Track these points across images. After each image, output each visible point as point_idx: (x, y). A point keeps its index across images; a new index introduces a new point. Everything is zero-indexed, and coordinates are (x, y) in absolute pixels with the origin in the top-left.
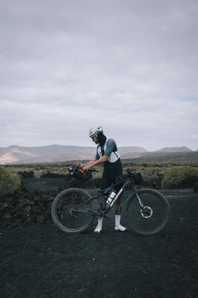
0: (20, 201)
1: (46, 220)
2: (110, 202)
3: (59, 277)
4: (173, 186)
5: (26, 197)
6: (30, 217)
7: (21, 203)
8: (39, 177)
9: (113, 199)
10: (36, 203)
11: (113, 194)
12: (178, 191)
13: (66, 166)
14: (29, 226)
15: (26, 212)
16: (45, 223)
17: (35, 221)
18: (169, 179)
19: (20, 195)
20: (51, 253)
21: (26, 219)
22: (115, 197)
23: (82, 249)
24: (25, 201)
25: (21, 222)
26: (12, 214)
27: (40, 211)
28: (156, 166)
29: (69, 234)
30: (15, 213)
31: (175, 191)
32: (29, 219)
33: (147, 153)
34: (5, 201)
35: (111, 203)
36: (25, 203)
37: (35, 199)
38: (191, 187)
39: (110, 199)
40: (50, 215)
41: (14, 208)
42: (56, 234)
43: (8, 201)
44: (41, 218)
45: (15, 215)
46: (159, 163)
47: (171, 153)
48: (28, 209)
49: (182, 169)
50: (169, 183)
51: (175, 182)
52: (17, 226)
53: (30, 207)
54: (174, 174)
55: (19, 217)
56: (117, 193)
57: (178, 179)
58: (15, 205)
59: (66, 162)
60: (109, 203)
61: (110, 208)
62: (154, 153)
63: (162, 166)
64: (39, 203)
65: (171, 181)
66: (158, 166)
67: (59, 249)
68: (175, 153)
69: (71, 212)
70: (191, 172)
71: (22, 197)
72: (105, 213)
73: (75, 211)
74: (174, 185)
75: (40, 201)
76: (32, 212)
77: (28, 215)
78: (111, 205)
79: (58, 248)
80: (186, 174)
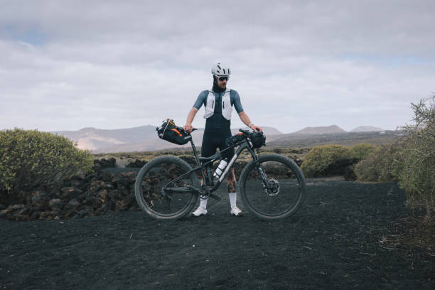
0: (92, 184)
1: (129, 206)
2: (219, 174)
3: (141, 263)
4: (315, 174)
5: (101, 179)
6: (105, 203)
7: (93, 186)
8: (124, 167)
9: (223, 170)
10: (115, 185)
11: (223, 164)
12: (323, 179)
13: (163, 154)
14: (104, 214)
15: (100, 197)
16: (126, 210)
17: (113, 207)
18: (309, 164)
19: (93, 177)
20: (133, 241)
21: (100, 205)
22: (226, 167)
23: (177, 236)
24: (99, 184)
25: (92, 210)
26: (80, 200)
27: (119, 195)
28: (294, 152)
29: (161, 221)
30: (85, 198)
31: (318, 179)
32: (104, 206)
33: (280, 135)
34: (70, 185)
35: (220, 176)
36: (99, 186)
37: (113, 181)
38: (341, 174)
39: (218, 171)
40: (134, 200)
41: (82, 193)
42: (142, 221)
43: (74, 185)
44: (121, 204)
45: (85, 201)
46: (297, 149)
47: (315, 135)
48: (103, 193)
49: (328, 150)
50: (310, 169)
51: (319, 168)
52: (87, 214)
53: (105, 191)
54: (318, 156)
55: (89, 203)
56: (228, 162)
57: (322, 163)
58: (84, 190)
59: (164, 150)
60: (217, 177)
61: (219, 183)
62: (291, 136)
63: (301, 152)
64: (119, 185)
65: (313, 167)
66: (297, 152)
67: (145, 237)
68: (321, 135)
69: (163, 191)
70: (342, 153)
71: (94, 178)
72: (211, 191)
73: (168, 189)
74: (318, 171)
75: (120, 183)
76: (108, 198)
77: (103, 201)
78: (221, 179)
79: (143, 235)
80: (334, 156)
